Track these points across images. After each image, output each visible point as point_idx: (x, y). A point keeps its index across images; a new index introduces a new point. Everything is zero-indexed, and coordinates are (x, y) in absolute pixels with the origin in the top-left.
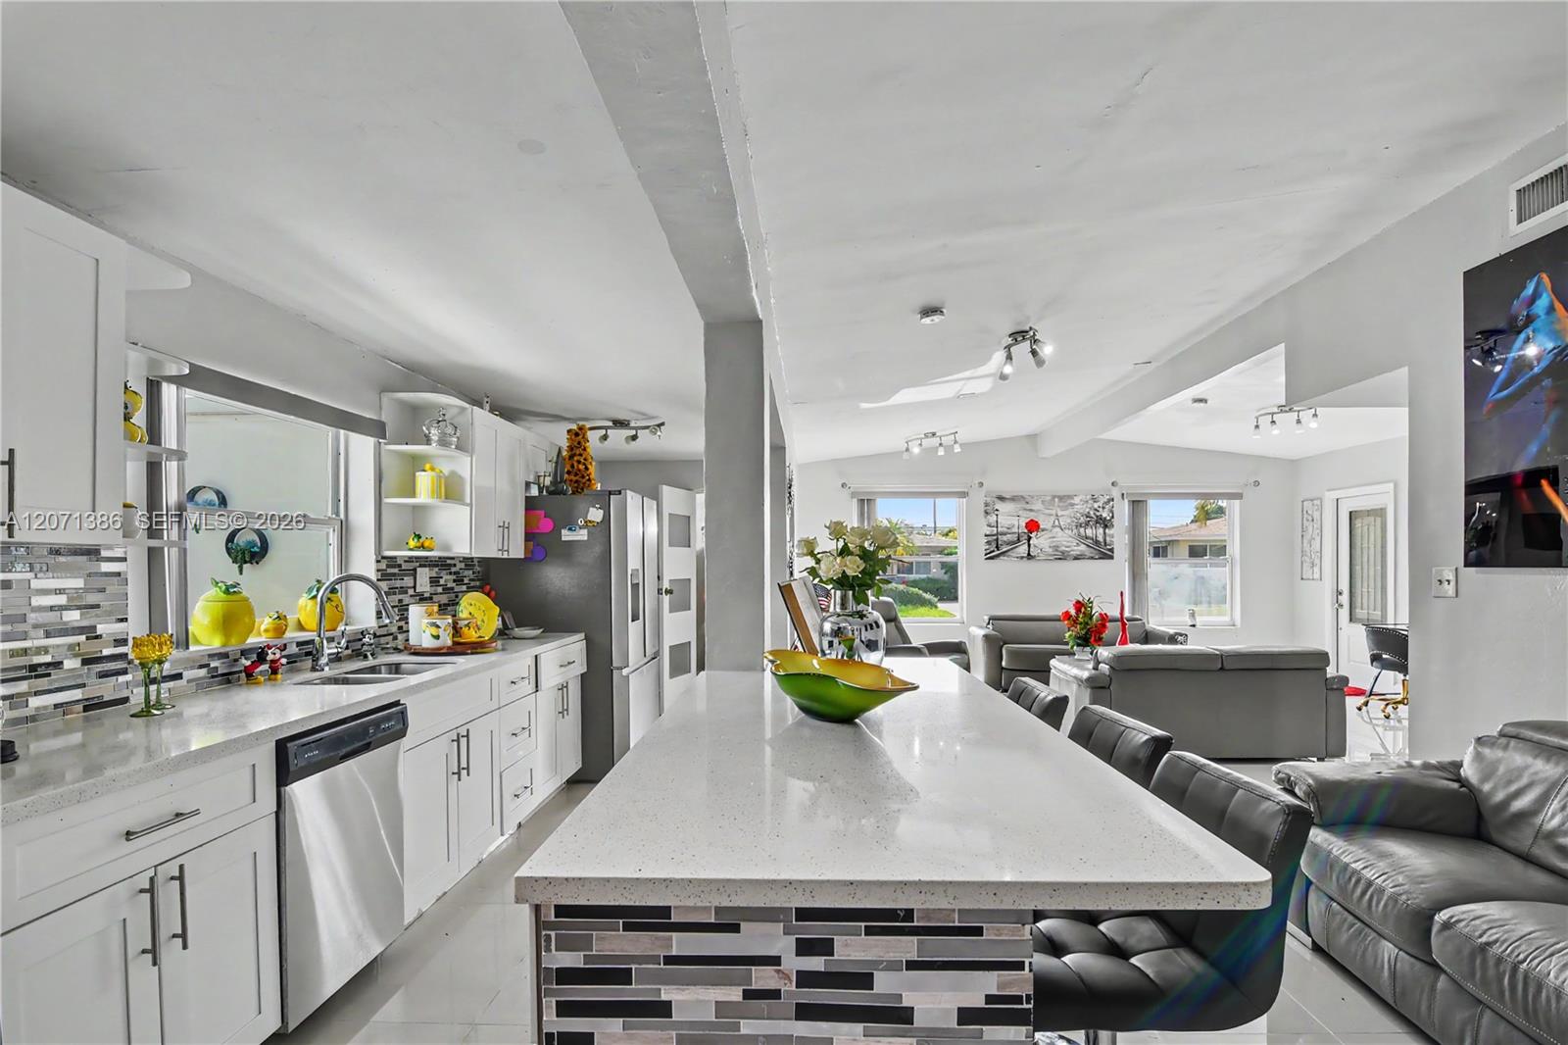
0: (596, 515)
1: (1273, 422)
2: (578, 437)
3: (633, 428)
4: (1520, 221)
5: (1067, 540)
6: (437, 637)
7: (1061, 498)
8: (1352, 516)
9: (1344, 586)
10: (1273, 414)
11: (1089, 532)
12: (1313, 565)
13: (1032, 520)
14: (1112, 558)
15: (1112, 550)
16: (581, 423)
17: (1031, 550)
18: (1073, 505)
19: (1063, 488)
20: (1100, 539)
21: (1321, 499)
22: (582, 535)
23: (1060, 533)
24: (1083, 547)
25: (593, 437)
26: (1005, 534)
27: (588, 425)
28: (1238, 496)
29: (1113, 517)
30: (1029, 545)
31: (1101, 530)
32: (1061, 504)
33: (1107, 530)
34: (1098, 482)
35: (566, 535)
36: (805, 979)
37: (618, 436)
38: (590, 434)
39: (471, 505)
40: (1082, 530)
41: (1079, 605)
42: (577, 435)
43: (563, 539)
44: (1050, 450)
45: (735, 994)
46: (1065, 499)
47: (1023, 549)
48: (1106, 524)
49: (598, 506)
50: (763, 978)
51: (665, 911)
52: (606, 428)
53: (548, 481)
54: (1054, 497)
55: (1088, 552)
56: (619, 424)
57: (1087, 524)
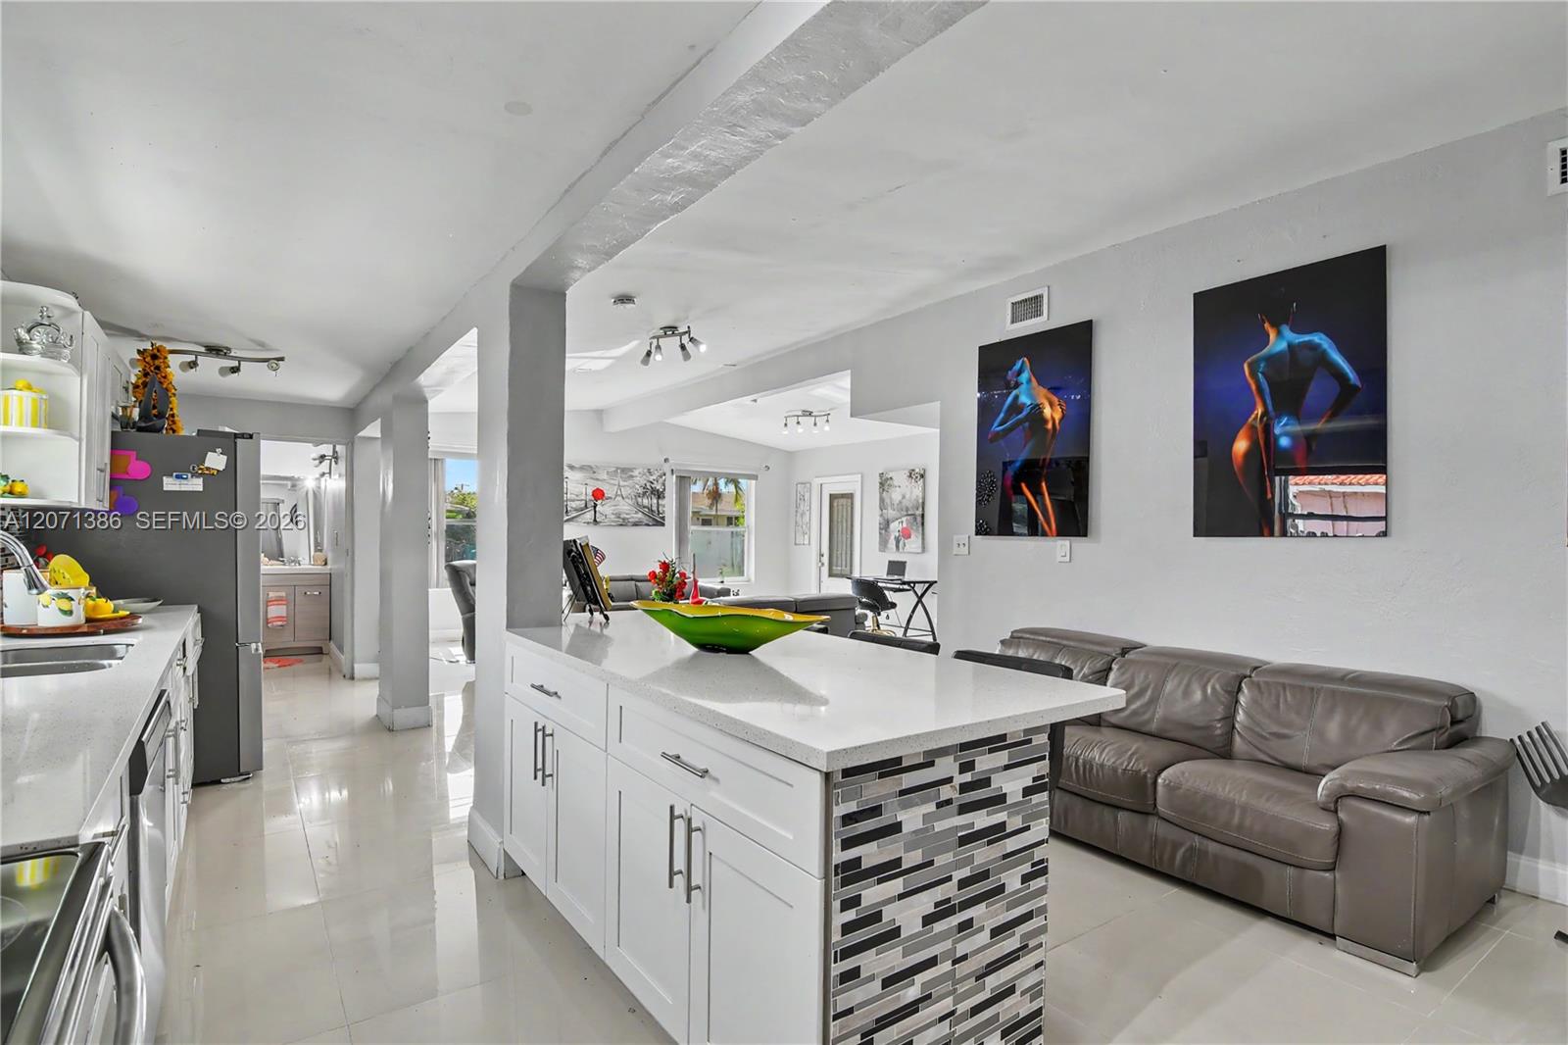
0: (216, 461)
1: (798, 423)
2: (153, 362)
3: (234, 358)
4: (1013, 322)
5: (626, 507)
6: (70, 613)
7: (624, 470)
8: (833, 497)
9: (825, 550)
10: (798, 416)
11: (646, 502)
12: (804, 534)
13: (598, 489)
14: (663, 525)
15: (663, 518)
16: (158, 344)
17: (597, 515)
18: (632, 477)
19: (624, 460)
20: (654, 508)
21: (811, 484)
22: (196, 485)
23: (622, 502)
24: (640, 515)
25: (174, 362)
26: (573, 501)
27: (169, 346)
28: (754, 477)
29: (664, 489)
30: (595, 512)
31: (655, 501)
32: (624, 476)
33: (660, 502)
34: (654, 459)
35: (170, 484)
36: (965, 788)
37: (210, 366)
38: (170, 357)
39: (80, 440)
40: (640, 500)
41: (665, 566)
42: (154, 357)
43: (165, 489)
44: (615, 425)
45: (931, 807)
46: (626, 472)
47: (589, 516)
48: (660, 495)
49: (219, 450)
50: (946, 792)
51: (899, 760)
52: (197, 354)
53: (136, 413)
54: (618, 468)
55: (645, 520)
56: (214, 350)
57: (644, 494)
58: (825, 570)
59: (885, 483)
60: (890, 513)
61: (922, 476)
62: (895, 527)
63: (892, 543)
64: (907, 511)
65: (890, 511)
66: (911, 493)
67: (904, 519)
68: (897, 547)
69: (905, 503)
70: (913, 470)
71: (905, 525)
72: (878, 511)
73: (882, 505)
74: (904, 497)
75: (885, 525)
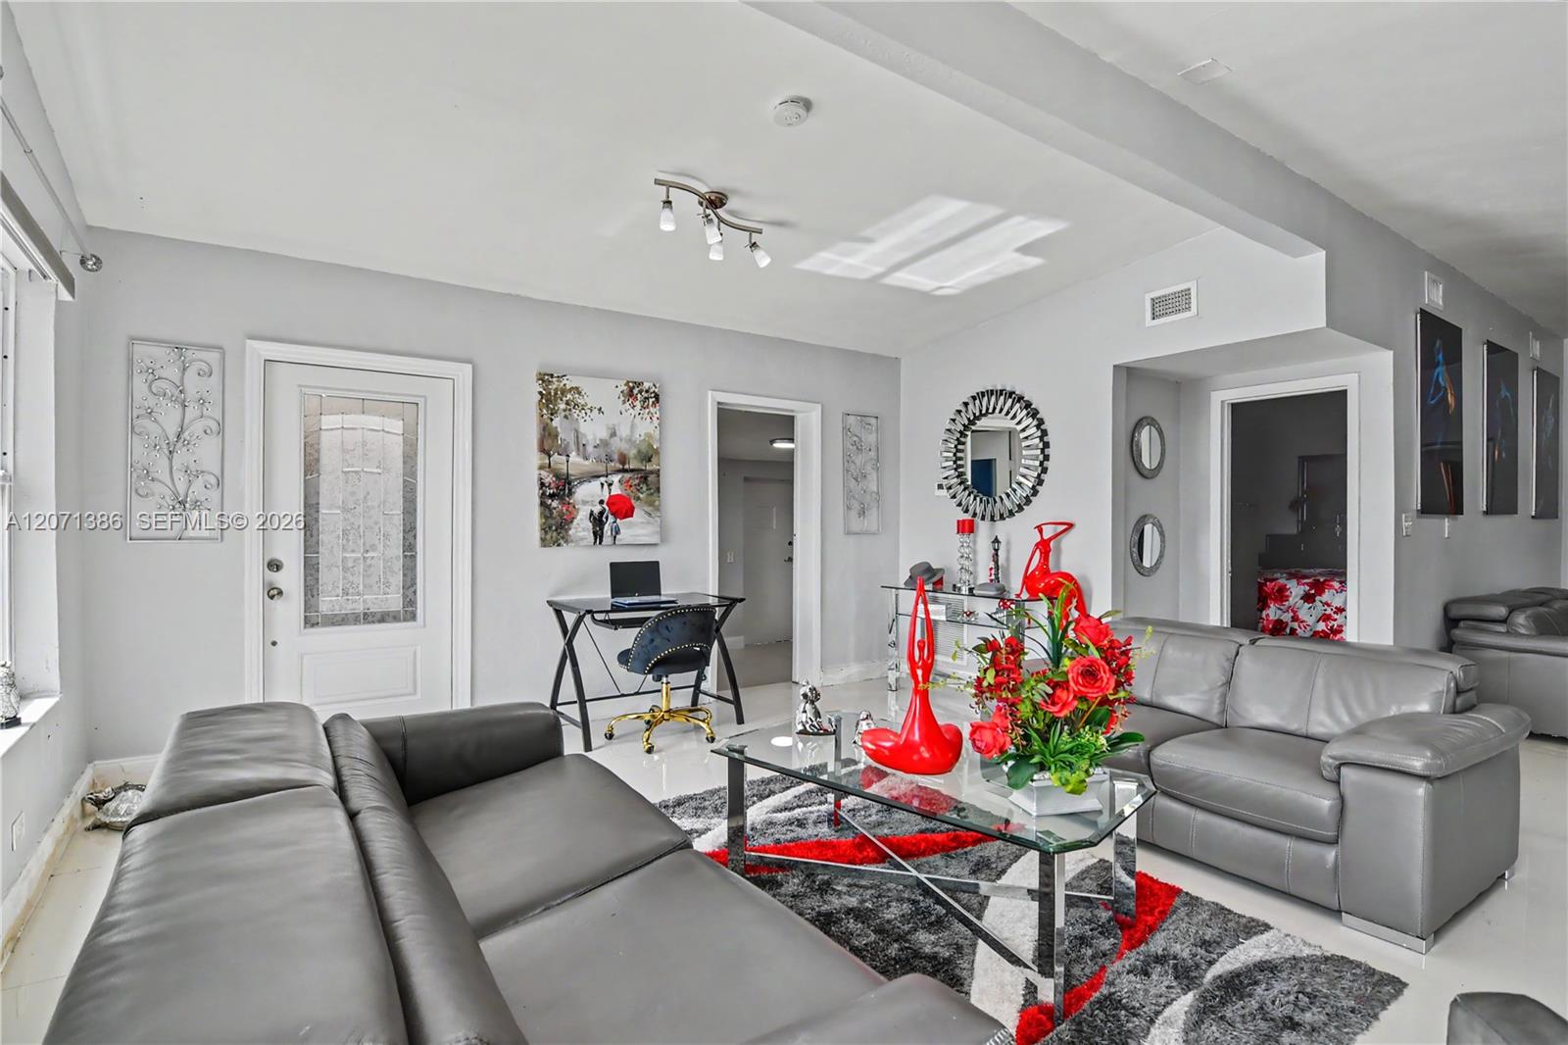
58: (291, 608)
59: (553, 396)
60: (576, 463)
61: (657, 397)
62: (589, 496)
63: (581, 527)
64: (623, 463)
65: (574, 457)
66: (633, 426)
67: (616, 478)
68: (598, 535)
69: (618, 445)
70: (640, 384)
71: (616, 490)
72: (535, 458)
73: (548, 441)
74: (613, 434)
75: (558, 491)
